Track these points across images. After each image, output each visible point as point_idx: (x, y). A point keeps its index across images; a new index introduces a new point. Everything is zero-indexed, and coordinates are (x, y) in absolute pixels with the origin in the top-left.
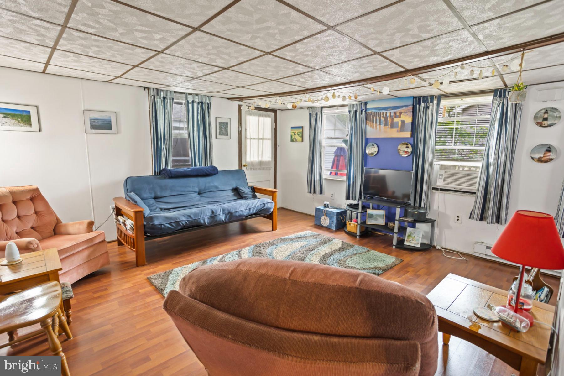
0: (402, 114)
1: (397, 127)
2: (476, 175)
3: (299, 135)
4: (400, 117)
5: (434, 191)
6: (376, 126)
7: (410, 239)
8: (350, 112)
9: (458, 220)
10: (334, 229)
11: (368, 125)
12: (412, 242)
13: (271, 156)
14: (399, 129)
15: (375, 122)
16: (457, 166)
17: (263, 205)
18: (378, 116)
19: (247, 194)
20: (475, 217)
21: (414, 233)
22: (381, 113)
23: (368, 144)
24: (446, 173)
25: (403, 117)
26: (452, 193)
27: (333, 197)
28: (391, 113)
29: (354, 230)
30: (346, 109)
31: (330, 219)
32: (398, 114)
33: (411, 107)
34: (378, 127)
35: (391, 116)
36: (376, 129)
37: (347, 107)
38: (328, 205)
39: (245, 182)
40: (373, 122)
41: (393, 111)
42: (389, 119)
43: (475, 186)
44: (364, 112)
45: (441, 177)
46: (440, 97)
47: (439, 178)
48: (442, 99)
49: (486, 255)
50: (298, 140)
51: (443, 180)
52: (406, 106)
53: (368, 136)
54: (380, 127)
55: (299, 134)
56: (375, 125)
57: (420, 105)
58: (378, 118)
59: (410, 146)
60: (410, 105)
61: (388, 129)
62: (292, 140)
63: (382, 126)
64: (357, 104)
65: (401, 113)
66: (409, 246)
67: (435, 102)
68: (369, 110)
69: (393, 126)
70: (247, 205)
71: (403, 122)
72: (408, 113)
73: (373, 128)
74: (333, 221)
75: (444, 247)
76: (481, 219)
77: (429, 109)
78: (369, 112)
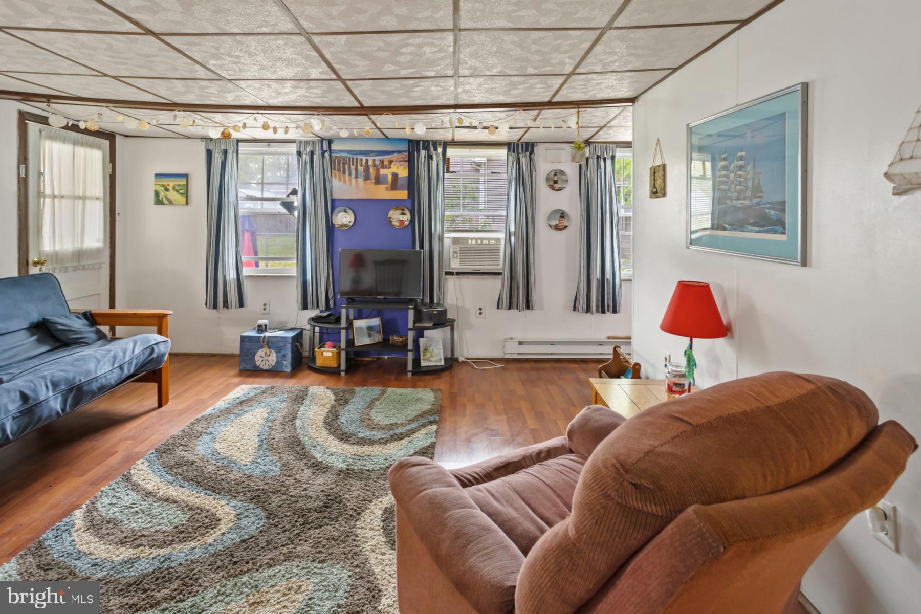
0: (393, 163)
1: (386, 182)
2: (498, 249)
3: (177, 191)
4: (390, 168)
5: (447, 276)
6: (350, 180)
7: (428, 355)
8: (299, 153)
9: (480, 313)
10: (288, 369)
11: (335, 177)
12: (432, 359)
13: (102, 236)
14: (389, 186)
15: (347, 173)
16: (474, 238)
17: (149, 351)
18: (353, 165)
19: (81, 332)
20: (504, 306)
21: (431, 345)
22: (357, 159)
23: (336, 210)
24: (461, 249)
25: (394, 168)
26: (471, 276)
27: (267, 310)
28: (374, 160)
29: (332, 362)
30: (293, 148)
31: (278, 352)
32: (386, 163)
33: (407, 154)
34: (353, 181)
35: (374, 165)
36: (351, 184)
37: (294, 145)
38: (266, 326)
39: (62, 305)
40: (344, 173)
41: (378, 158)
42: (371, 170)
43: (498, 264)
44: (327, 155)
45: (455, 255)
46: (446, 144)
47: (454, 257)
48: (448, 147)
49: (519, 354)
50: (174, 202)
51: (459, 259)
52: (399, 152)
53: (335, 196)
54: (356, 182)
55: (177, 188)
56: (347, 178)
57: (419, 153)
58: (353, 167)
59: (407, 212)
60: (405, 151)
61: (370, 185)
62: (159, 202)
63: (361, 180)
64: (313, 142)
65: (391, 162)
66: (429, 366)
67: (440, 150)
68: (336, 153)
69: (378, 181)
70: (111, 359)
71: (395, 176)
72: (402, 163)
73: (345, 181)
74: (284, 356)
75: (467, 356)
76: (510, 308)
77: (432, 160)
78: (336, 157)
